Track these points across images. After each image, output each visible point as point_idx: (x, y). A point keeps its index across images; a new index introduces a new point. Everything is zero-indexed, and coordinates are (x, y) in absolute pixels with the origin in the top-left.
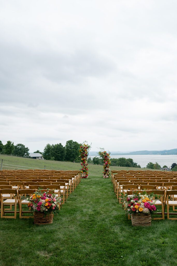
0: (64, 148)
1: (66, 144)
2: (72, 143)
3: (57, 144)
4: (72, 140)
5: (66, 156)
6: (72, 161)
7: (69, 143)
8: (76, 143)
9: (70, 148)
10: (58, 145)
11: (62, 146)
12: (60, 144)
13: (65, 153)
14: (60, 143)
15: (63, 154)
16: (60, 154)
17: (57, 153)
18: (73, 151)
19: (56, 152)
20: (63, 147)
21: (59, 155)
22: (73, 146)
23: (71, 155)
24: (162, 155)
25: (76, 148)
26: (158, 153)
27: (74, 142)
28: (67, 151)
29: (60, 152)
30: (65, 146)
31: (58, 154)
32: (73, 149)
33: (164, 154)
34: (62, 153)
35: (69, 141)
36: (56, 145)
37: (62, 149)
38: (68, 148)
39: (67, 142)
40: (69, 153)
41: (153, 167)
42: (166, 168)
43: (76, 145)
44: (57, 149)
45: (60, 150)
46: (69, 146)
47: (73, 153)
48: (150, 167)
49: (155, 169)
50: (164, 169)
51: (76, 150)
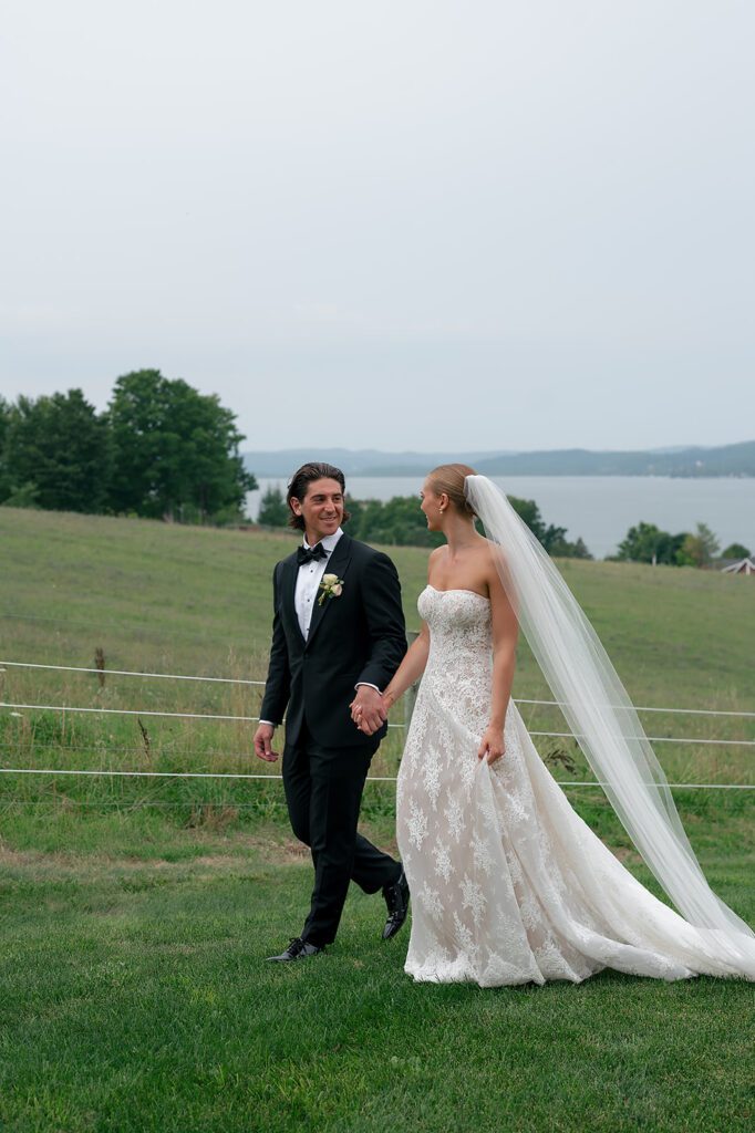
0: (104, 421)
1: (110, 397)
2: (155, 390)
3: (50, 393)
4: (155, 374)
5: (116, 475)
6: (155, 513)
7: (133, 390)
8: (180, 388)
9: (143, 425)
10: (59, 399)
11: (90, 410)
12: (76, 395)
13: (111, 457)
14: (75, 387)
15: (93, 463)
16: (74, 462)
17: (50, 457)
18: (165, 442)
19: (48, 450)
20: (97, 413)
21: (70, 469)
22: (161, 410)
23: (150, 473)
24: (674, 475)
25: (185, 424)
26: (651, 467)
27: (166, 384)
28: (122, 446)
29: (74, 447)
30: (107, 409)
31: (64, 461)
32: (162, 429)
33: (684, 475)
34: (89, 460)
35: (133, 376)
36: (43, 402)
37: (87, 430)
38: (130, 424)
39: (117, 387)
40: (137, 461)
41: (678, 554)
42: (749, 564)
43: (181, 407)
44: (54, 429)
45: (72, 437)
46: (136, 411)
47: (162, 462)
48: (643, 554)
49: (690, 564)
50: (740, 565)
51: (186, 435)
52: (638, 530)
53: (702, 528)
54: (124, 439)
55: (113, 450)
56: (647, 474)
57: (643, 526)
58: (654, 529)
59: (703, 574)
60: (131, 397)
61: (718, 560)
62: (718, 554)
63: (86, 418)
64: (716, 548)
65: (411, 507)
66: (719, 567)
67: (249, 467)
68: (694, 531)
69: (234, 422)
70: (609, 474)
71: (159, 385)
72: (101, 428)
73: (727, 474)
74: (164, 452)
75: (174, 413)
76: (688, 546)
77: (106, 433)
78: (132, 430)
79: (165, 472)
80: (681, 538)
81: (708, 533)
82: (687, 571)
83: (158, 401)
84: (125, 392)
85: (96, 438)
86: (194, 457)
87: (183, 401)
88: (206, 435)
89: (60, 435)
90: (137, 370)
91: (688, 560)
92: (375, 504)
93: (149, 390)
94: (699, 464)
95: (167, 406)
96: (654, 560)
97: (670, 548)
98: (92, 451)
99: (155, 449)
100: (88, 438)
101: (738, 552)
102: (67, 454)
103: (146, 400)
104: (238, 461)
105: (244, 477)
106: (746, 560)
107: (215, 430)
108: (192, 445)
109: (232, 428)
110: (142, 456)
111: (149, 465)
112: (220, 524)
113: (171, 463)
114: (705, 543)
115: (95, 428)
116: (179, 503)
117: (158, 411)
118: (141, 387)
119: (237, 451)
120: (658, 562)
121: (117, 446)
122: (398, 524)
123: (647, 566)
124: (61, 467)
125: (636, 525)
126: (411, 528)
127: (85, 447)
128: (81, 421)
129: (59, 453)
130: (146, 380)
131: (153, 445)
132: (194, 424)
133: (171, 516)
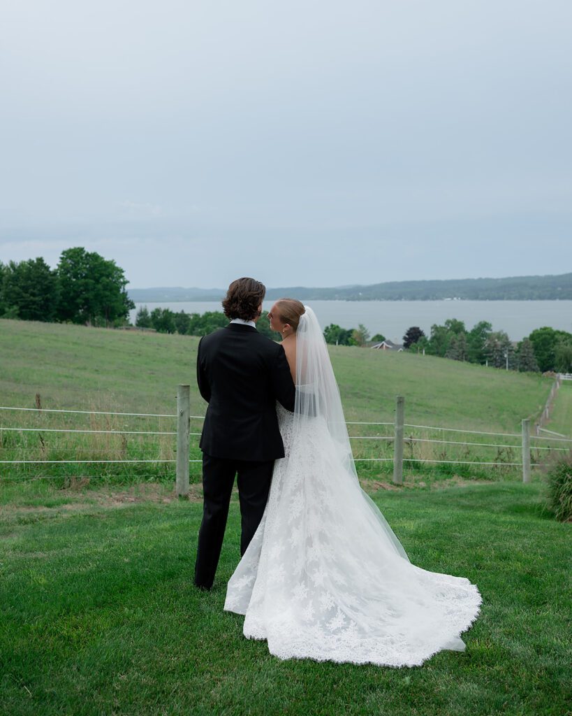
0: (55, 273)
1: (58, 261)
2: (82, 258)
3: (26, 260)
4: (82, 250)
5: (61, 302)
6: (81, 321)
7: (70, 257)
8: (95, 257)
9: (75, 275)
10: (31, 262)
11: (47, 268)
12: (40, 260)
13: (58, 292)
14: (39, 256)
15: (48, 295)
16: (39, 295)
17: (26, 293)
18: (87, 284)
19: (25, 289)
20: (51, 269)
21: (37, 299)
22: (85, 268)
23: (79, 301)
24: (348, 300)
25: (97, 275)
26: (337, 295)
27: (88, 255)
28: (64, 286)
29: (39, 287)
30: (57, 267)
31: (33, 295)
32: (85, 277)
33: (353, 300)
34: (47, 294)
35: (70, 250)
36: (22, 265)
37: (46, 278)
38: (69, 275)
39: (62, 256)
40: (72, 294)
41: (349, 339)
42: (385, 344)
43: (95, 267)
44: (28, 278)
45: (38, 282)
46: (72, 269)
47: (85, 295)
48: (332, 340)
49: (355, 345)
50: (380, 345)
51: (97, 281)
52: (330, 327)
53: (361, 326)
54: (65, 283)
55: (59, 289)
56: (335, 299)
57: (332, 325)
58: (338, 327)
59: (361, 350)
60: (69, 261)
61: (369, 342)
62: (370, 339)
63: (45, 272)
64: (368, 336)
65: (215, 317)
66: (370, 346)
67: (130, 297)
68: (357, 328)
69: (123, 274)
70: (316, 299)
71: (83, 255)
72: (53, 277)
73: (374, 299)
74: (86, 290)
75: (91, 270)
76: (354, 335)
77: (58, 279)
78: (70, 278)
79: (87, 300)
80: (351, 331)
81: (364, 329)
82: (353, 348)
83: (83, 263)
84: (66, 259)
85: (50, 283)
86: (101, 292)
87: (96, 263)
88: (108, 281)
89: (32, 281)
90: (72, 248)
91: (354, 343)
92: (196, 316)
93: (79, 258)
94: (360, 294)
95: (88, 266)
96: (337, 343)
97: (345, 336)
98: (48, 289)
99: (82, 288)
100: (46, 283)
101: (380, 338)
102: (35, 291)
103: (78, 263)
104: (125, 294)
105: (128, 302)
106: (383, 342)
107: (113, 278)
108: (99, 286)
109: (122, 277)
110: (75, 291)
111: (78, 296)
112: (116, 327)
113: (90, 295)
114: (362, 334)
115: (50, 277)
116: (94, 316)
117: (84, 269)
118: (74, 256)
119: (124, 289)
120: (339, 344)
121: (62, 287)
122: (208, 326)
123: (333, 346)
124: (32, 298)
125: (329, 325)
126: (215, 328)
127: (44, 287)
128: (43, 273)
129: (31, 290)
130: (78, 253)
131: (81, 286)
132: (102, 275)
133: (90, 323)
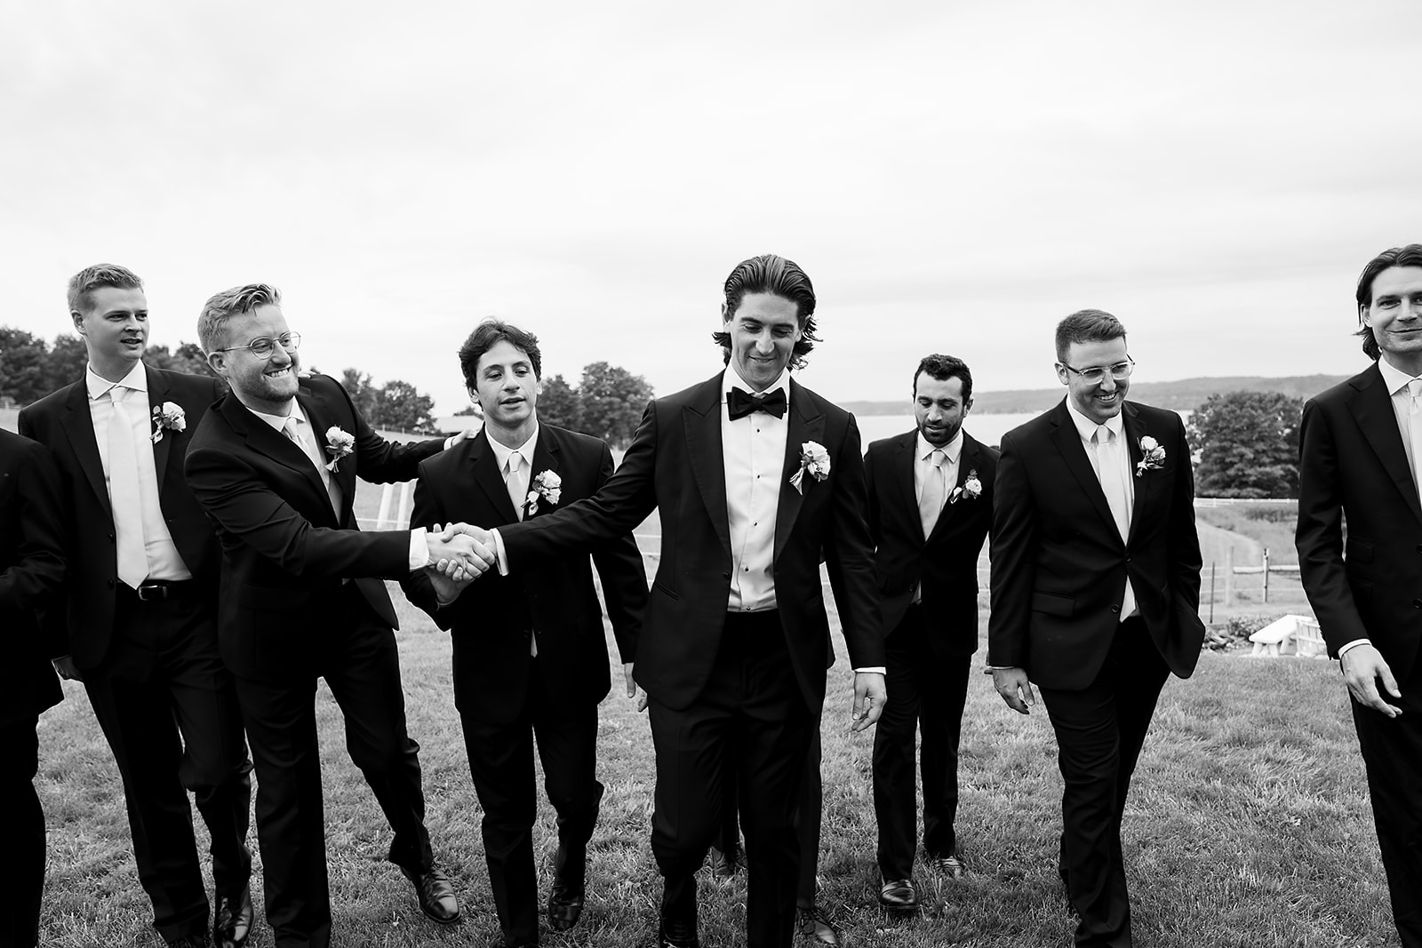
0: (576, 392)
1: (580, 378)
2: (605, 373)
5: (584, 423)
7: (593, 373)
8: (620, 372)
9: (599, 393)
13: (580, 413)
14: (560, 374)
15: (570, 417)
16: (559, 416)
17: (545, 414)
18: (611, 403)
20: (572, 388)
21: (557, 421)
22: (609, 385)
23: (604, 422)
25: (623, 392)
27: (612, 370)
28: (587, 406)
29: (559, 408)
30: (579, 385)
31: (553, 416)
34: (567, 415)
35: (593, 365)
37: (566, 397)
38: (592, 394)
39: (584, 372)
40: (596, 415)
43: (621, 383)
45: (558, 402)
46: (595, 385)
47: (610, 415)
51: (624, 399)
54: (588, 402)
55: (581, 409)
56: (905, 414)
60: (591, 377)
63: (565, 391)
69: (653, 391)
71: (607, 370)
72: (574, 396)
74: (612, 409)
75: (617, 386)
77: (578, 398)
78: (592, 397)
79: (612, 420)
83: (607, 380)
84: (588, 375)
85: (571, 402)
86: (629, 411)
87: (622, 379)
88: (635, 398)
89: (551, 401)
90: (595, 362)
93: (602, 374)
95: (613, 382)
98: (569, 409)
99: (606, 407)
100: (566, 403)
102: (555, 412)
103: (601, 379)
107: (642, 395)
108: (627, 405)
110: (599, 412)
111: (603, 417)
113: (616, 415)
115: (571, 396)
116: (621, 439)
117: (607, 385)
118: (597, 372)
121: (584, 407)
124: (551, 420)
127: (565, 407)
128: (562, 392)
129: (550, 412)
130: (600, 367)
131: (605, 405)
132: (629, 392)
